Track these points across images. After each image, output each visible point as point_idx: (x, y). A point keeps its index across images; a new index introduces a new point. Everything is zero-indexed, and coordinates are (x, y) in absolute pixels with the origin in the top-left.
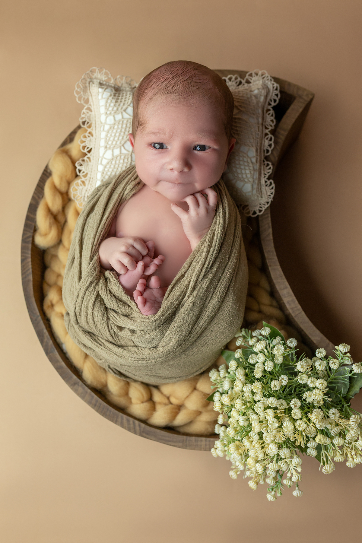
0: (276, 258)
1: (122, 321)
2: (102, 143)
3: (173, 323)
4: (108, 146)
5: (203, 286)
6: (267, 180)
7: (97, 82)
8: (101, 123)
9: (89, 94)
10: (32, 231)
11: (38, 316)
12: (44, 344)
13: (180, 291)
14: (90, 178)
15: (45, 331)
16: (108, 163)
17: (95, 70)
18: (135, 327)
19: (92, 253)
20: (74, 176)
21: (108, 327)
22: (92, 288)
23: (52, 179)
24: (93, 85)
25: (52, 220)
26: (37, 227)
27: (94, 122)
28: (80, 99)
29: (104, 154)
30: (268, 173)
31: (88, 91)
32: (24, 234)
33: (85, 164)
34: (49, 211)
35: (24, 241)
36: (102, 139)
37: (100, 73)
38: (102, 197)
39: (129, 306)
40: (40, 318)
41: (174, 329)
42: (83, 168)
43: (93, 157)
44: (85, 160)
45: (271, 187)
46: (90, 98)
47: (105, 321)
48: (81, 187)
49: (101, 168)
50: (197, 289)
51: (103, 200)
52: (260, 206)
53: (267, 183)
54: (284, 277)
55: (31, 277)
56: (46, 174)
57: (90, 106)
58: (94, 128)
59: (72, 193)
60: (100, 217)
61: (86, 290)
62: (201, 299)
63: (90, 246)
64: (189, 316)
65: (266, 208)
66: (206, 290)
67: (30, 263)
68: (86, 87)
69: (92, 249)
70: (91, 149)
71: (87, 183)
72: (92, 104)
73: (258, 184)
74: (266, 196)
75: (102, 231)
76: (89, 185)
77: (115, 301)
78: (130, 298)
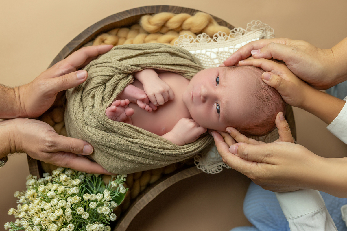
0: (171, 184)
1: (98, 97)
2: (221, 50)
3: (106, 133)
4: (219, 54)
5: (135, 149)
6: (221, 166)
7: (264, 35)
8: (235, 45)
9: (254, 31)
10: (150, 12)
11: (91, 32)
12: (74, 42)
13: (130, 133)
14: (196, 45)
15: (83, 40)
16: (208, 56)
17: (272, 32)
18: (96, 108)
19: (141, 65)
20: (195, 32)
21: (92, 88)
22: (116, 71)
23: (189, 17)
24: (261, 33)
25: (161, 25)
26: (153, 15)
27: (235, 39)
28: (249, 25)
29: (213, 52)
30: (227, 166)
31: (256, 30)
32: (146, 7)
33: (205, 39)
34: (166, 21)
35: (141, 8)
36: (224, 49)
37: (271, 35)
38: (183, 59)
39: (110, 99)
40: (91, 34)
41: (102, 135)
42: (202, 38)
43: (211, 44)
44: (208, 39)
45: (217, 170)
46: (251, 32)
47: (96, 86)
48: (188, 40)
49: (204, 51)
50: (133, 145)
51: (180, 61)
52: (203, 166)
53: (219, 167)
54: (160, 193)
55: (117, 20)
56: (192, 12)
57: (246, 33)
58: (231, 40)
59: (183, 34)
60: (168, 63)
61: (114, 67)
62: (127, 149)
63: (145, 63)
64: (113, 143)
65: (202, 170)
66: (133, 151)
67: (127, 17)
68: (259, 28)
69: (144, 64)
70: (216, 41)
71: (192, 43)
72: (248, 34)
73: (217, 161)
74: (211, 168)
75: (158, 67)
76: (191, 46)
77: (111, 88)
78: (115, 98)
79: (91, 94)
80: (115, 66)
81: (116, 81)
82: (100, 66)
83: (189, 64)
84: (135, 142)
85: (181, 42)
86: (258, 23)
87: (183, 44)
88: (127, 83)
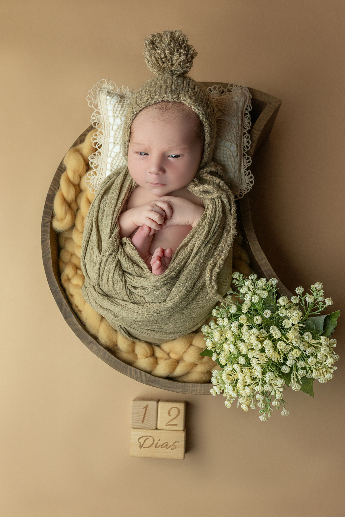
0: (254, 235)
1: (136, 281)
2: (112, 140)
3: (179, 280)
4: (116, 142)
5: (204, 252)
6: (245, 171)
7: (106, 91)
8: (110, 124)
9: (99, 100)
10: (50, 217)
11: (57, 288)
12: (63, 311)
13: (184, 255)
14: (101, 169)
15: (64, 299)
16: (116, 156)
17: (104, 81)
18: (147, 285)
19: (112, 227)
20: (85, 170)
21: (125, 287)
22: (113, 256)
23: (67, 173)
24: (102, 94)
25: (67, 208)
26: (54, 214)
27: (103, 123)
28: (91, 104)
29: (113, 148)
30: (247, 165)
31: (98, 98)
32: (43, 220)
33: (96, 158)
34: (64, 200)
35: (43, 225)
36: (111, 136)
37: (108, 84)
38: (115, 183)
39: (142, 269)
40: (59, 289)
41: (180, 285)
42: (94, 161)
43: (103, 151)
44: (96, 155)
45: (249, 176)
46: (99, 104)
47: (123, 282)
48: (93, 177)
49: (110, 160)
50: (199, 255)
51: (117, 185)
52: (241, 191)
53: (246, 173)
54: (261, 250)
55: (50, 255)
56: (62, 169)
57: (99, 110)
58: (103, 128)
59: (84, 184)
60: (117, 198)
61: (109, 257)
62: (202, 262)
63: (110, 221)
64: (192, 275)
65: (246, 193)
66: (206, 256)
67: (49, 244)
68: (96, 95)
69: (111, 223)
70: (101, 145)
71: (98, 173)
72: (100, 108)
73: (239, 173)
74: (245, 183)
75: (119, 210)
76: (100, 175)
77: (131, 263)
78: (143, 261)
79: (132, 289)
80: (107, 255)
81: (125, 256)
82: (103, 274)
83: (122, 177)
84: (197, 250)
85: (94, 185)
86: (90, 94)
87: (96, 184)
88: (130, 243)
